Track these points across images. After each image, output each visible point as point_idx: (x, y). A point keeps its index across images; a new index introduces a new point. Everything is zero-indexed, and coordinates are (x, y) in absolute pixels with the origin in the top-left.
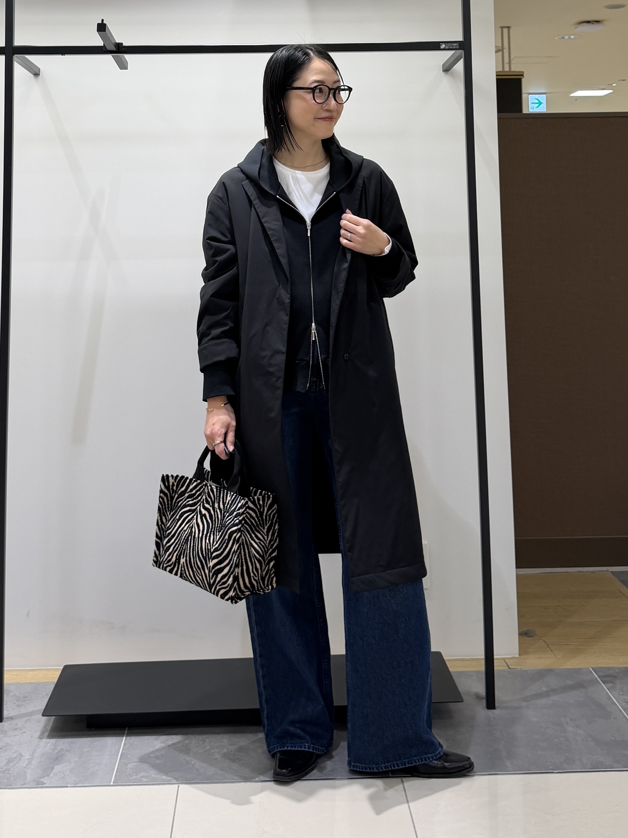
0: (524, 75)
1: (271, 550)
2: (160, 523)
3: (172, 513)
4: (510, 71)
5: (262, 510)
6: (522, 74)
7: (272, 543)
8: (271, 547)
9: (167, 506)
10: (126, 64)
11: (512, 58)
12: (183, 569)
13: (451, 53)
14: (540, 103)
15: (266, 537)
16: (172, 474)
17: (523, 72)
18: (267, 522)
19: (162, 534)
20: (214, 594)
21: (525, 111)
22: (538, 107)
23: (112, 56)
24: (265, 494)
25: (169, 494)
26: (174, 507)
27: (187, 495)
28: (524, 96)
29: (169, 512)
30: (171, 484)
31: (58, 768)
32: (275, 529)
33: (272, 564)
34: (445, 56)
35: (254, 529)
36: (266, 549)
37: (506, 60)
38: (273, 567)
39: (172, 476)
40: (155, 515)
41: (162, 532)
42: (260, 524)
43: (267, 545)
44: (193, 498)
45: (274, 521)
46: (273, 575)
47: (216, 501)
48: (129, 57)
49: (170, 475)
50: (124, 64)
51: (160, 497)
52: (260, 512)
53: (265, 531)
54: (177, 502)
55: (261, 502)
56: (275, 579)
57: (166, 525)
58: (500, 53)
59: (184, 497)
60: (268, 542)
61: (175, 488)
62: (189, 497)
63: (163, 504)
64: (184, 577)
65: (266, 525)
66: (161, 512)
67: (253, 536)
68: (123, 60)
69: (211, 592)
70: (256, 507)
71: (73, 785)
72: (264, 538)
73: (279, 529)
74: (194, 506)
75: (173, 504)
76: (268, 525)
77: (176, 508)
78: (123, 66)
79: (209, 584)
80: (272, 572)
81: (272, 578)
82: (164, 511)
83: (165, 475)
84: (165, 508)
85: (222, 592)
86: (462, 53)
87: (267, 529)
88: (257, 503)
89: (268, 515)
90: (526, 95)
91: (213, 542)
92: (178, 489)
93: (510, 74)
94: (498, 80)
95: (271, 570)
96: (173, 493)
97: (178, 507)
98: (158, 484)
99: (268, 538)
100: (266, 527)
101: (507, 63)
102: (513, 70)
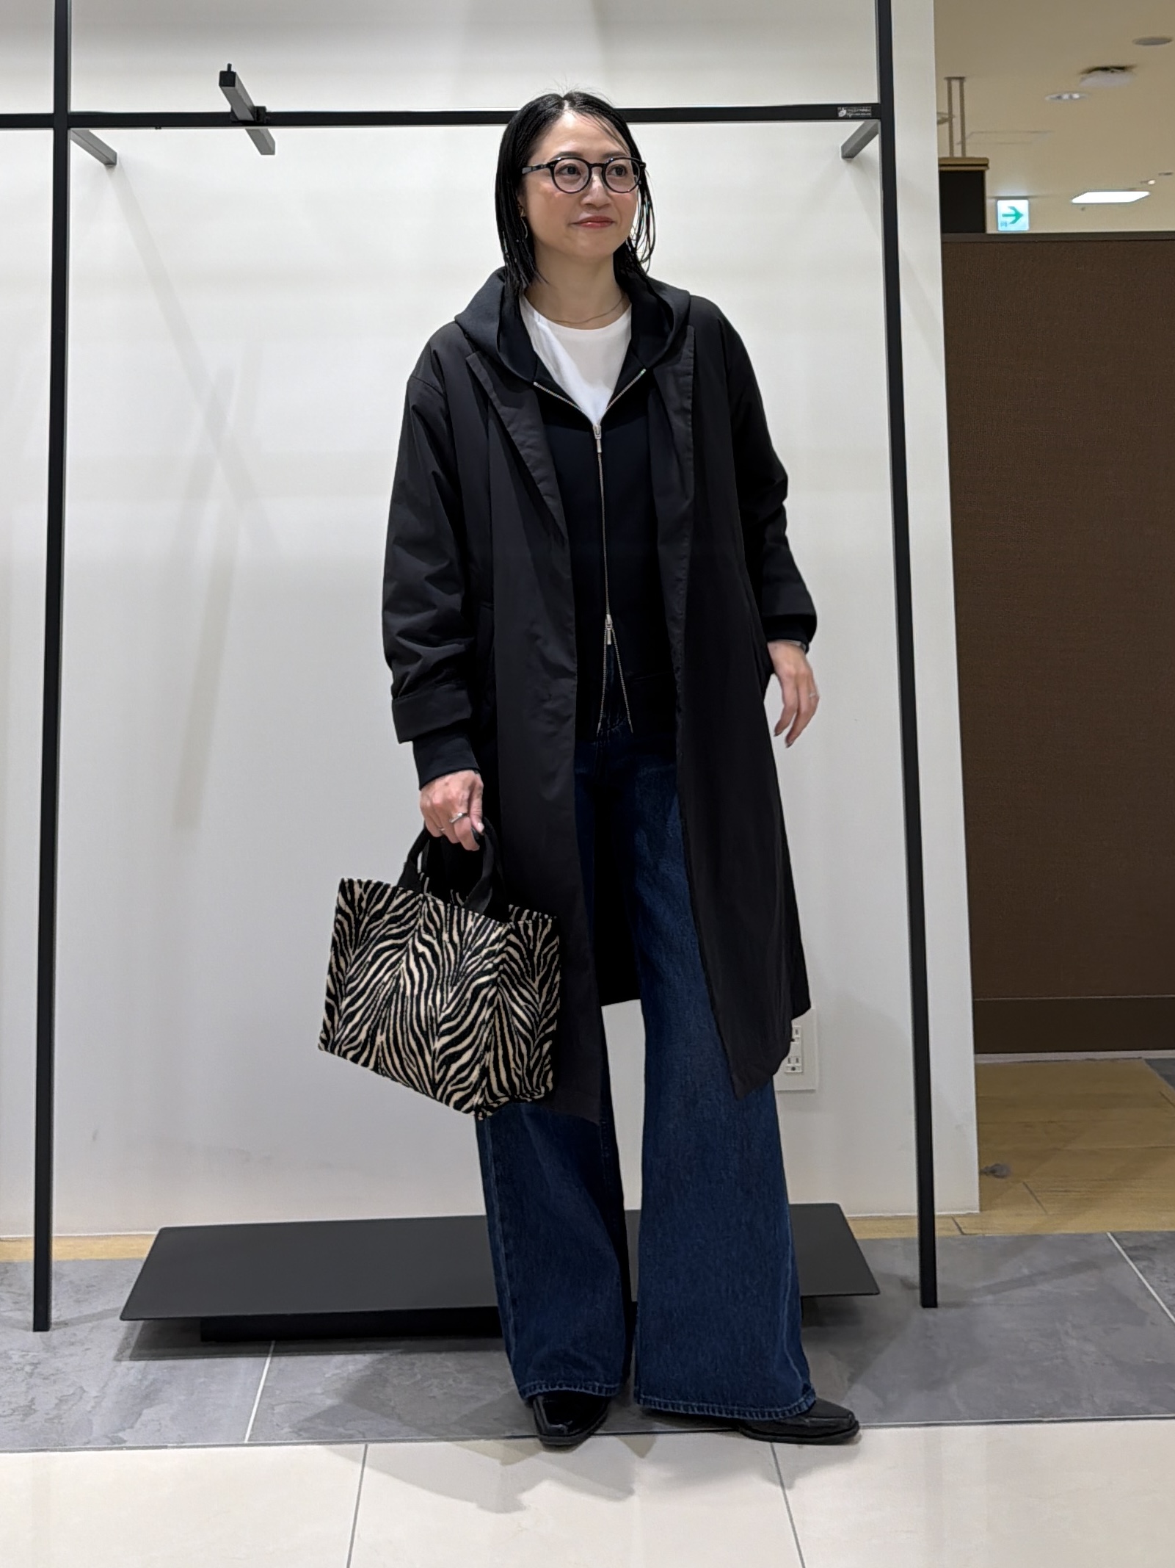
0: (990, 165)
1: (545, 1021)
2: (335, 970)
3: (357, 951)
4: (964, 158)
5: (531, 947)
6: (986, 163)
7: (548, 1007)
8: (546, 1016)
9: (348, 938)
10: (271, 146)
11: (967, 132)
12: (380, 1054)
13: (858, 124)
14: (1018, 215)
15: (537, 996)
16: (359, 878)
17: (986, 159)
18: (541, 969)
19: (338, 990)
20: (441, 1100)
21: (990, 230)
22: (1014, 222)
23: (248, 131)
24: (537, 917)
25: (352, 916)
26: (362, 939)
27: (386, 917)
28: (989, 202)
29: (351, 947)
30: (357, 897)
31: (148, 1414)
32: (555, 982)
33: (547, 1046)
34: (846, 130)
35: (516, 982)
36: (537, 1019)
37: (957, 137)
38: (548, 1052)
39: (360, 882)
40: (327, 955)
41: (338, 986)
42: (527, 971)
43: (540, 1010)
44: (399, 923)
45: (553, 968)
46: (548, 1067)
47: (444, 929)
48: (275, 133)
49: (355, 880)
50: (267, 144)
51: (337, 921)
52: (527, 949)
53: (536, 985)
54: (368, 930)
55: (530, 932)
56: (551, 1075)
57: (347, 974)
58: (946, 125)
59: (381, 921)
60: (541, 1005)
61: (364, 904)
62: (391, 921)
63: (341, 933)
64: (382, 1070)
65: (538, 975)
66: (338, 948)
67: (515, 993)
68: (266, 136)
69: (435, 1098)
70: (522, 940)
71: (175, 1445)
72: (534, 998)
73: (561, 981)
74: (401, 938)
75: (360, 934)
76: (542, 974)
77: (365, 941)
78: (266, 147)
79: (432, 1082)
80: (547, 1061)
81: (547, 1073)
82: (344, 947)
83: (346, 880)
84: (345, 941)
85: (456, 1097)
86: (876, 125)
87: (540, 981)
88: (522, 933)
89: (542, 956)
90: (994, 201)
91: (442, 1005)
92: (370, 907)
93: (963, 163)
94: (942, 174)
95: (546, 1057)
96: (360, 914)
97: (369, 939)
98: (333, 898)
99: (540, 997)
100: (538, 979)
101: (958, 144)
102: (969, 155)
